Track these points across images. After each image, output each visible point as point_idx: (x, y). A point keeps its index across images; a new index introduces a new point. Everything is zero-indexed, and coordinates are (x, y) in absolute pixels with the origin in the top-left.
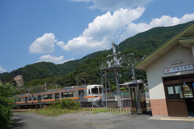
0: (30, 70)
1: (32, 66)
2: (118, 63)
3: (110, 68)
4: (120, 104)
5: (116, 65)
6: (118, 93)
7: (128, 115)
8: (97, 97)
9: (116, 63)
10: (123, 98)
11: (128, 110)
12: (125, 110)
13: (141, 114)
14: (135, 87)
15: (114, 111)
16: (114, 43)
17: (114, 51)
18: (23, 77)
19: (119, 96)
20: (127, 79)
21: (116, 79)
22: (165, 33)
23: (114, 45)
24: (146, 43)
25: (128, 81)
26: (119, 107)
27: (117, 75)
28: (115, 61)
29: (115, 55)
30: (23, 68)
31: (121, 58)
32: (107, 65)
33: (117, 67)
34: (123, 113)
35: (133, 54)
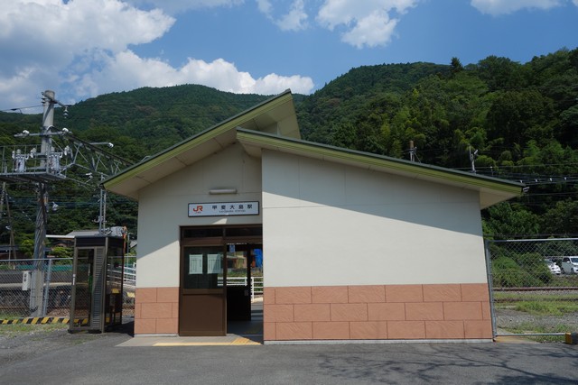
2: (56, 166)
3: (20, 176)
4: (38, 301)
5: (45, 170)
6: (35, 265)
7: (56, 337)
9: (49, 161)
10: (51, 281)
11: (62, 320)
12: (50, 320)
13: (100, 332)
14: (95, 248)
15: (10, 322)
16: (51, 95)
17: (48, 123)
19: (38, 274)
21: (39, 215)
22: (216, 108)
23: (52, 102)
24: (160, 122)
26: (33, 311)
27: (46, 203)
28: (45, 156)
29: (47, 137)
31: (67, 148)
32: (14, 163)
33: (47, 175)
34: (41, 328)
35: (112, 145)
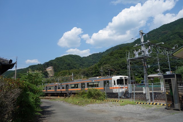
0: (60, 62)
1: (61, 59)
2: (147, 53)
3: (138, 58)
4: (148, 97)
5: (144, 55)
7: (161, 110)
8: (123, 88)
9: (145, 52)
10: (154, 91)
11: (162, 104)
12: (156, 104)
13: (179, 110)
15: (143, 104)
16: (142, 32)
17: (142, 40)
18: (53, 68)
19: (148, 88)
20: (152, 71)
21: (145, 70)
23: (142, 34)
24: (172, 35)
25: (153, 73)
26: (148, 100)
27: (146, 65)
28: (143, 51)
29: (143, 45)
30: (53, 60)
31: (150, 47)
32: (134, 55)
34: (154, 107)
35: (163, 43)
